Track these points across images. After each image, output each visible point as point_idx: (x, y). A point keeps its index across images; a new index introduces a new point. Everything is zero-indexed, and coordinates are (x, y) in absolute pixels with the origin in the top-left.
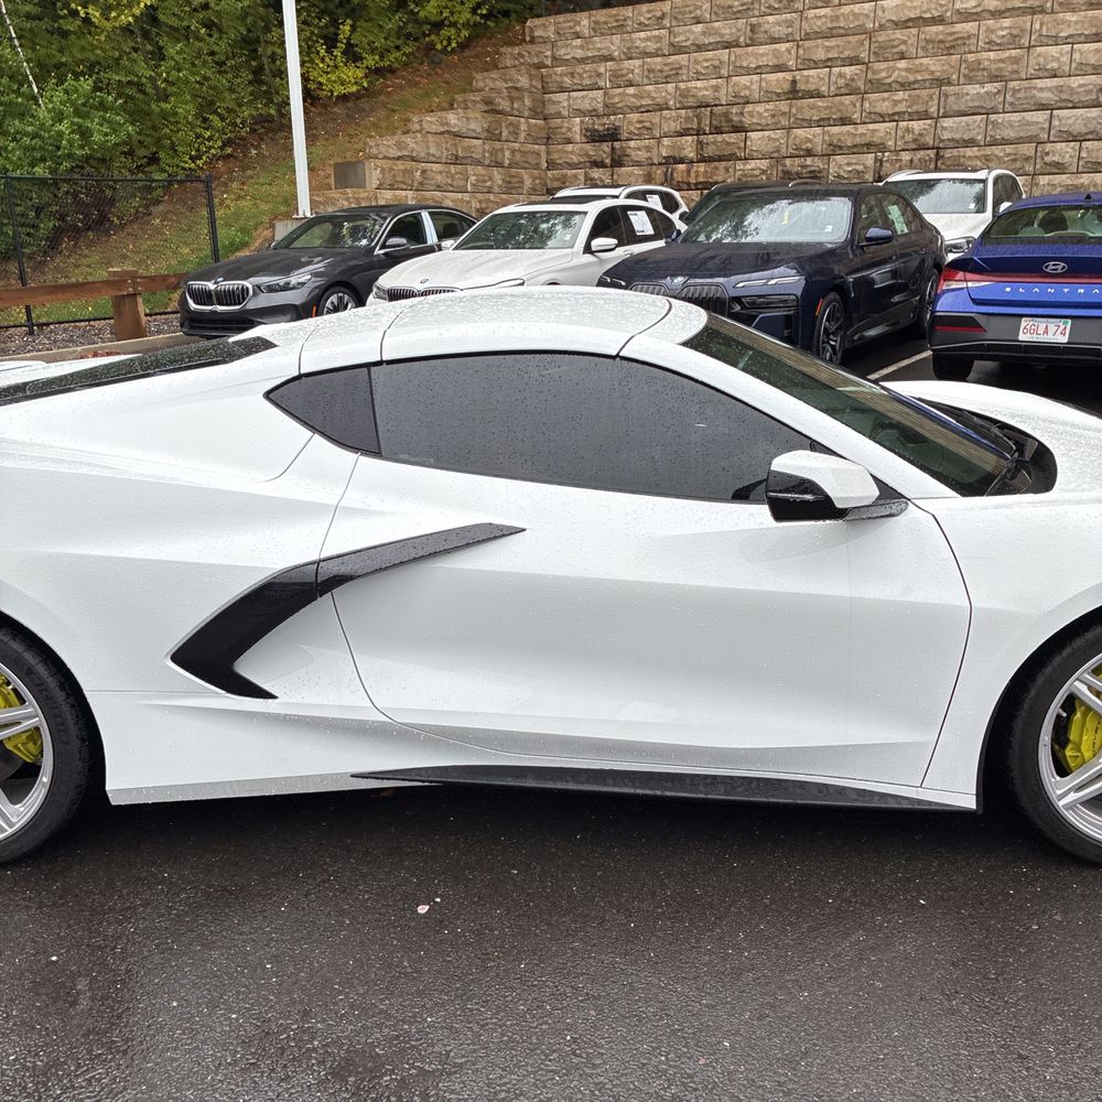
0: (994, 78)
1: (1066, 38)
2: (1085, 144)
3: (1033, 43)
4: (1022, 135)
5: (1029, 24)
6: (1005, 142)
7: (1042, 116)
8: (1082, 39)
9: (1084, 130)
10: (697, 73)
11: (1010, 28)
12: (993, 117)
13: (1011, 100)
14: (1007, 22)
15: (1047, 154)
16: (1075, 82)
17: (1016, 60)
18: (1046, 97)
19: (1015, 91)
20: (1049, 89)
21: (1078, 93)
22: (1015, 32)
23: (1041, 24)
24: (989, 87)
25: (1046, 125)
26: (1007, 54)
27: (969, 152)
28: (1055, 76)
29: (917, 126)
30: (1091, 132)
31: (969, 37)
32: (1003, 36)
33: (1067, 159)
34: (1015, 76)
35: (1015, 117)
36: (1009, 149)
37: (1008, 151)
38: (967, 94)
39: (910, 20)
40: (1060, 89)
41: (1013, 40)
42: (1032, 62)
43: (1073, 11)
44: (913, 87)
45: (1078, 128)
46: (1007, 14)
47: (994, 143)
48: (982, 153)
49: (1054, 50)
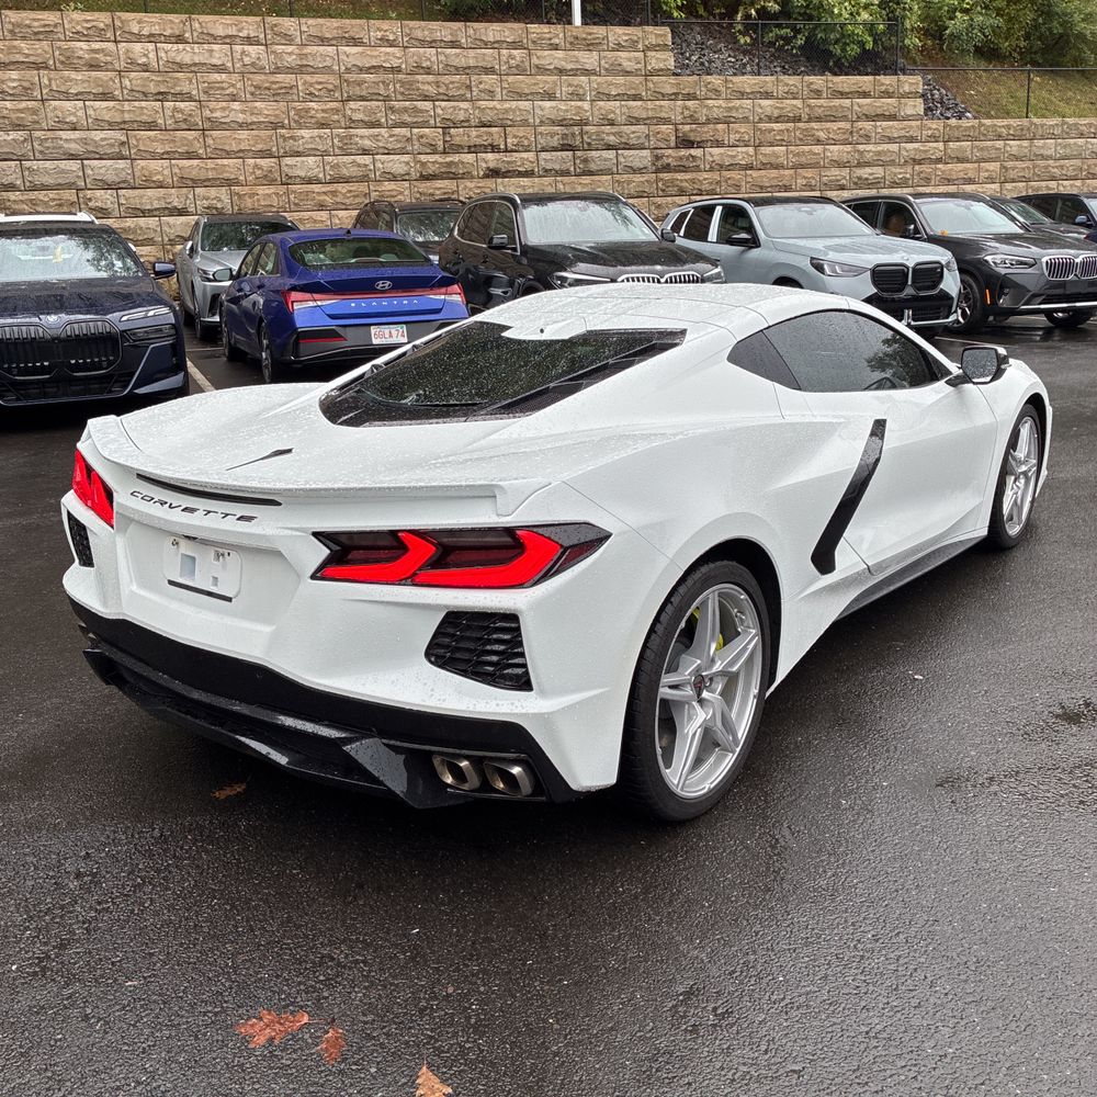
0: (18, 127)
1: (76, 95)
2: (121, 192)
3: (45, 97)
4: (60, 181)
5: (37, 78)
6: (45, 188)
7: (74, 165)
8: (92, 97)
9: (117, 180)
11: (20, 80)
12: (27, 164)
13: (40, 148)
14: (14, 75)
15: (90, 199)
16: (97, 136)
17: (34, 112)
18: (74, 147)
19: (42, 141)
20: (74, 141)
21: (103, 146)
22: (26, 84)
23: (50, 80)
24: (13, 135)
25: (81, 174)
26: (24, 105)
27: (13, 196)
28: (75, 129)
30: (124, 182)
32: (14, 88)
33: (109, 205)
34: (37, 126)
35: (48, 164)
36: (52, 194)
37: (51, 196)
40: (84, 141)
41: (25, 92)
42: (50, 115)
43: (76, 69)
45: (111, 177)
46: (12, 67)
47: (34, 188)
48: (26, 197)
49: (68, 105)
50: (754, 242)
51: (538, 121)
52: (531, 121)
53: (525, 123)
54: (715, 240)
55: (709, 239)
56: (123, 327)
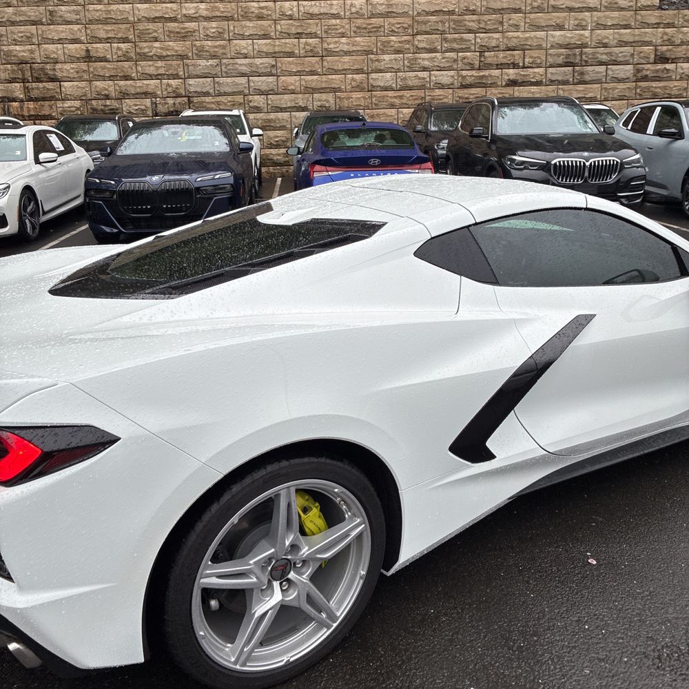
0: (214, 57)
1: (249, 36)
2: (270, 96)
3: (231, 38)
4: (235, 90)
5: (227, 26)
6: (226, 94)
7: (243, 80)
8: (257, 37)
9: (268, 89)
10: (15, 40)
11: (217, 28)
12: (217, 79)
13: (226, 70)
14: (214, 24)
15: (251, 101)
16: (258, 61)
17: (224, 47)
18: (244, 69)
19: (227, 65)
20: (245, 65)
21: (261, 68)
22: (220, 30)
23: (234, 27)
24: (211, 62)
25: (247, 86)
26: (218, 43)
27: (208, 99)
28: (246, 58)
29: (174, 83)
30: (272, 90)
31: (194, 32)
32: (214, 32)
33: (261, 105)
34: (225, 56)
35: (229, 80)
36: (230, 98)
37: (229, 99)
38: (200, 65)
39: (156, 18)
40: (250, 65)
41: (219, 35)
42: (233, 49)
43: (250, 20)
44: (166, 59)
45: (264, 88)
46: (213, 20)
47: (220, 95)
48: (215, 100)
49: (243, 43)
50: (680, 135)
51: (549, 45)
52: (544, 45)
53: (539, 47)
54: (652, 133)
55: (648, 133)
56: (196, 185)
